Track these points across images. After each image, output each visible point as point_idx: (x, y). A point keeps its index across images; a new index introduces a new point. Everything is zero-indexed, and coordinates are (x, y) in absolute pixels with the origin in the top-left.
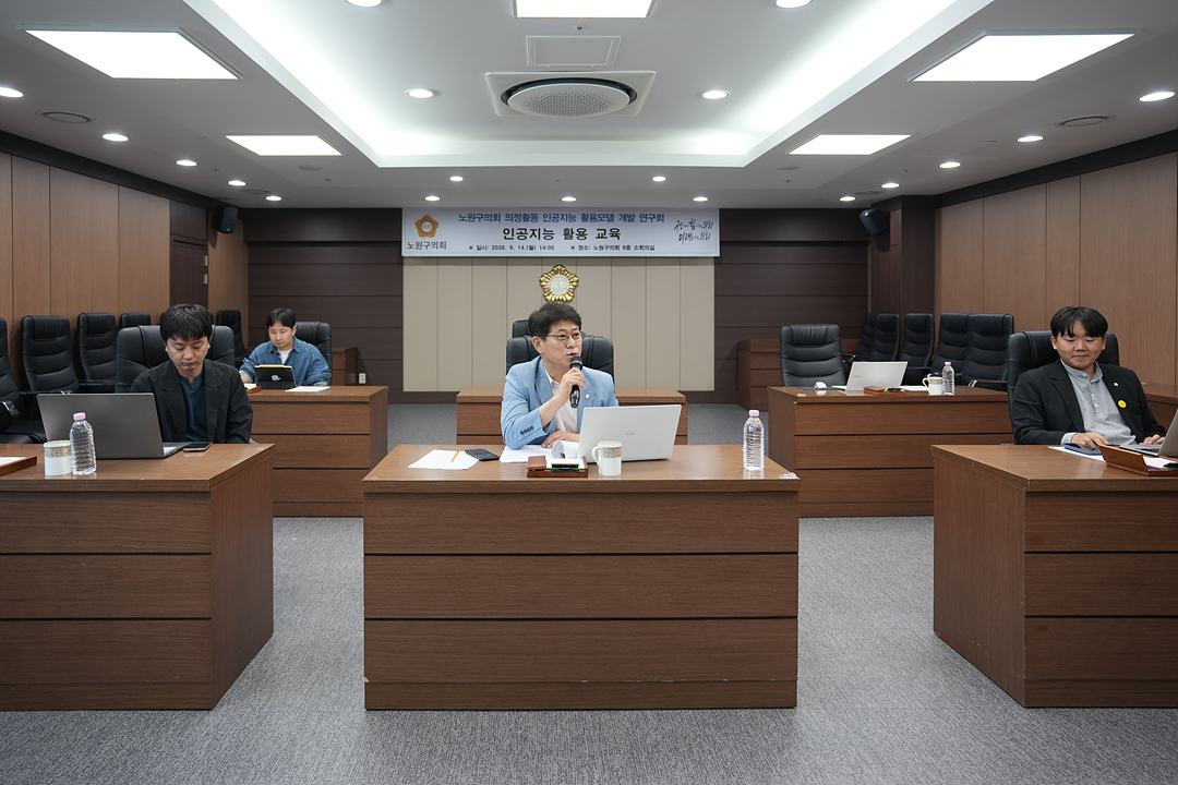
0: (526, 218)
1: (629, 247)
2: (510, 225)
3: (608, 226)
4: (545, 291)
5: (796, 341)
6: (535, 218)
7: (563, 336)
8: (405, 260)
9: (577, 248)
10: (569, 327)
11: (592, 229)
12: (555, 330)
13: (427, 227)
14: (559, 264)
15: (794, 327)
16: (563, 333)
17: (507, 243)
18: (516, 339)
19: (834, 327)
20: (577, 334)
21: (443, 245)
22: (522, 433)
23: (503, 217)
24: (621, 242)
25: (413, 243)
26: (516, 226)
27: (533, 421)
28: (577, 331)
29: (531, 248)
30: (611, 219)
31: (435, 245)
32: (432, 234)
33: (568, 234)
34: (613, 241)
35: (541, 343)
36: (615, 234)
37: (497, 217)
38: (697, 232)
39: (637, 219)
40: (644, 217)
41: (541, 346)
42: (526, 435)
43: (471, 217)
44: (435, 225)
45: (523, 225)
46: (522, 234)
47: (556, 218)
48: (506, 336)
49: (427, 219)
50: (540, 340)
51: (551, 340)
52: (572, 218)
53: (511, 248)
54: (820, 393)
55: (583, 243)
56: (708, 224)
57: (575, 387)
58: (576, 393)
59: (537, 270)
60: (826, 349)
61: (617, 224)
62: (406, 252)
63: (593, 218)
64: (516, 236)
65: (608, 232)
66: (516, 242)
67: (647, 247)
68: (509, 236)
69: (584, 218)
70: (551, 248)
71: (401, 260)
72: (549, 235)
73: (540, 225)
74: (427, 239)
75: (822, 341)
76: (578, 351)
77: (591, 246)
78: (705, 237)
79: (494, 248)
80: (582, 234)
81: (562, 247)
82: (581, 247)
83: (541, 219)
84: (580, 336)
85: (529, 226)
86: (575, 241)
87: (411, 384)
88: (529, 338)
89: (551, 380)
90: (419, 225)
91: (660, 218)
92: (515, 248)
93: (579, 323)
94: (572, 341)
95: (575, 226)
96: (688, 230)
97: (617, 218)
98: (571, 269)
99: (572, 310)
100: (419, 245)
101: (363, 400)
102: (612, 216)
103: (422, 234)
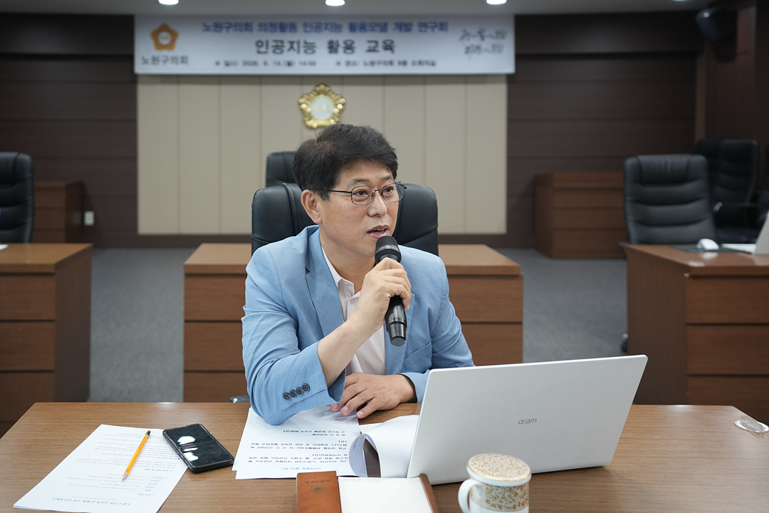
0: (283, 28)
1: (404, 63)
2: (264, 37)
3: (380, 37)
4: (306, 115)
5: (645, 177)
6: (293, 27)
7: (362, 192)
8: (140, 80)
9: (343, 63)
10: (373, 174)
11: (361, 41)
12: (346, 180)
13: (165, 39)
14: (323, 82)
15: (644, 159)
16: (362, 187)
17: (260, 59)
18: (271, 190)
19: (699, 159)
20: (389, 189)
21: (184, 60)
22: (286, 396)
23: (255, 27)
24: (397, 55)
25: (148, 57)
26: (271, 37)
27: (306, 373)
28: (389, 183)
29: (289, 64)
30: (384, 28)
31: (174, 60)
32: (171, 46)
33: (333, 48)
34: (386, 55)
35: (319, 204)
36: (389, 47)
37: (247, 27)
38: (487, 44)
39: (415, 28)
40: (424, 26)
41: (317, 209)
42: (295, 400)
43: (218, 27)
44: (174, 36)
45: (279, 36)
46: (278, 48)
47: (318, 28)
48: (253, 182)
49: (164, 28)
50: (317, 197)
51: (339, 200)
52: (337, 28)
53: (265, 63)
54: (708, 256)
55: (351, 58)
56: (500, 34)
57: (396, 300)
58: (397, 312)
59: (295, 90)
60: (689, 188)
61: (392, 35)
62: (140, 68)
63: (363, 28)
64: (271, 50)
65: (381, 44)
66: (271, 57)
67: (427, 63)
68: (263, 49)
69: (352, 28)
70: (313, 63)
71: (134, 79)
72: (310, 48)
73: (300, 36)
74: (165, 53)
75: (680, 177)
76: (389, 222)
77: (360, 61)
78: (497, 49)
79: (246, 63)
80: (349, 47)
81: (325, 63)
82: (348, 63)
83: (300, 28)
84: (395, 193)
85: (287, 37)
86: (341, 56)
87: (149, 222)
88: (294, 189)
89: (337, 278)
90: (155, 35)
91: (443, 26)
92: (271, 64)
93: (393, 167)
94: (380, 204)
95: (341, 38)
96: (475, 41)
97: (391, 27)
98: (336, 89)
99: (381, 141)
100: (155, 60)
101: (44, 270)
102: (386, 25)
103: (159, 46)
